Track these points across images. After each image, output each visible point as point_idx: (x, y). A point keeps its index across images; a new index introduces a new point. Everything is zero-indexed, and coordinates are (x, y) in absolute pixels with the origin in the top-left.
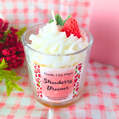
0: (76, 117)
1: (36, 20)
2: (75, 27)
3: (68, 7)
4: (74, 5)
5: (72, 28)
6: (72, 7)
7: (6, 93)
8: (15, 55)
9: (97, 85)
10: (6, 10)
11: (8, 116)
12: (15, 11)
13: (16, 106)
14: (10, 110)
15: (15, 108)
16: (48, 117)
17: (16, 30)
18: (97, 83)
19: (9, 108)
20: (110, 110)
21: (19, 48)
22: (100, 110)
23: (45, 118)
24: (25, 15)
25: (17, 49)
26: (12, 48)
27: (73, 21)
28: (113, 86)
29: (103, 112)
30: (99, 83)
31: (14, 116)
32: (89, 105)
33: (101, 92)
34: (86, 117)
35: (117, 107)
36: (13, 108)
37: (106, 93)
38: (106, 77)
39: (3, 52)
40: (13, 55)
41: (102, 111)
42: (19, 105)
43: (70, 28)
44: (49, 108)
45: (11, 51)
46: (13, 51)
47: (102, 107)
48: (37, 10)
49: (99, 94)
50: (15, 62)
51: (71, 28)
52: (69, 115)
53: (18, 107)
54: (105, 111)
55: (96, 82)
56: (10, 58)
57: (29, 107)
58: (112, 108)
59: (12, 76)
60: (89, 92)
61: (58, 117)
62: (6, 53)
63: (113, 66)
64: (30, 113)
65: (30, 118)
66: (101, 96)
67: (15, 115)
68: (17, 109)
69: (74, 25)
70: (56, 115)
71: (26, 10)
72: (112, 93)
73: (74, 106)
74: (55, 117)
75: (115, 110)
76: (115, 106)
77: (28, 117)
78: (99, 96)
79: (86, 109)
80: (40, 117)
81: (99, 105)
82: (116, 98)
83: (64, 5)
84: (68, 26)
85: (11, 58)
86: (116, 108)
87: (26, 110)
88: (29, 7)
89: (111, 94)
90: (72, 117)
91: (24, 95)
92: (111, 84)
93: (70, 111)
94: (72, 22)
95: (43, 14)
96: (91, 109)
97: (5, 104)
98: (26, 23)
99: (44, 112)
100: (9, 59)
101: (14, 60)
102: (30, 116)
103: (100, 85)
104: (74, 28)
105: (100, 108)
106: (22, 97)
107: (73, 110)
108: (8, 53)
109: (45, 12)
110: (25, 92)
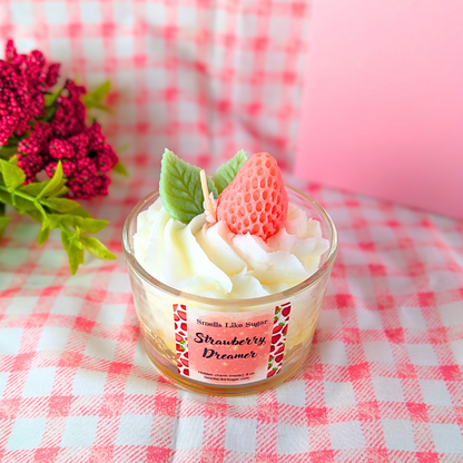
1: (140, 61)
3: (239, 18)
4: (260, 13)
6: (254, 18)
10: (45, 28)
12: (74, 29)
17: (83, 90)
21: (96, 139)
24: (106, 45)
25: (91, 141)
26: (77, 138)
39: (51, 147)
40: (81, 158)
45: (74, 145)
48: (143, 28)
50: (86, 178)
56: (73, 166)
59: (80, 219)
62: (62, 150)
71: (108, 29)
83: (229, 10)
85: (77, 167)
88: (116, 19)
95: (161, 43)
101: (85, 172)
108: (66, 150)
109: (169, 33)
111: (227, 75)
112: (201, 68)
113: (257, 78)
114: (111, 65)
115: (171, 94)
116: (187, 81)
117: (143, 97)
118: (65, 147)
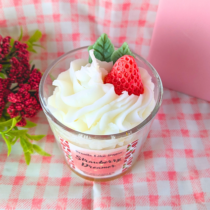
0: (134, 197)
1: (56, 17)
2: (132, 74)
5: (126, 77)
7: (23, 156)
8: (29, 99)
9: (164, 136)
11: (34, 200)
13: (43, 180)
14: (34, 187)
15: (41, 184)
16: (93, 197)
18: (165, 133)
19: (32, 184)
20: (183, 179)
22: (169, 180)
23: (88, 198)
27: (129, 64)
28: (188, 136)
29: (174, 182)
30: (168, 131)
31: (42, 199)
32: (153, 174)
33: (170, 149)
34: (149, 195)
35: (193, 173)
36: (39, 184)
37: (177, 150)
38: (179, 118)
40: (27, 99)
41: (172, 181)
42: (47, 178)
43: (123, 76)
44: (94, 182)
46: (25, 93)
47: (172, 175)
49: (168, 153)
51: (125, 75)
52: (124, 191)
53: (46, 182)
54: (176, 180)
55: (163, 131)
57: (62, 179)
58: (187, 174)
60: (153, 149)
61: (107, 197)
62: (15, 100)
63: (189, 95)
64: (66, 194)
65: (67, 202)
66: (171, 156)
67: (44, 198)
68: (44, 185)
69: (131, 71)
70: (104, 196)
72: (187, 148)
73: (131, 176)
74: (103, 198)
75: (192, 178)
76: (191, 171)
77: (64, 199)
78: (167, 156)
79: (148, 180)
80: (82, 198)
81: (167, 171)
82: (192, 157)
84: (119, 72)
85: (25, 105)
86: (192, 176)
87: (59, 187)
89: (186, 150)
90: (128, 196)
91: (52, 159)
92: (185, 132)
93: (124, 184)
94: (127, 66)
96: (156, 181)
97: (24, 177)
98: (39, 22)
99: (87, 190)
100: (22, 108)
101: (30, 106)
102: (67, 199)
103: (169, 136)
104: (130, 76)
105: (170, 177)
106: (49, 162)
107: (129, 183)
110: (53, 154)
111: (107, 23)
112: (91, 19)
113: (124, 24)
114: (40, 19)
115: (75, 36)
116: (84, 28)
117: (60, 38)
118: (16, 98)
